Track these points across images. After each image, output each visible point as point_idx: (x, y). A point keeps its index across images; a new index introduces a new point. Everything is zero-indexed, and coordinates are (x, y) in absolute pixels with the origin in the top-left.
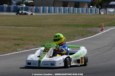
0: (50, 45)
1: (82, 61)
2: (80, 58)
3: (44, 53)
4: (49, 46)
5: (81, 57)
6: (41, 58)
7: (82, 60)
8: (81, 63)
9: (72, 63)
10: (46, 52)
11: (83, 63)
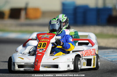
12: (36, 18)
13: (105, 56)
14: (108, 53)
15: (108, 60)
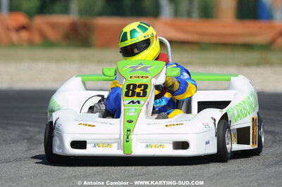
1: (255, 133)
2: (251, 120)
3: (133, 102)
4: (145, 74)
5: (253, 119)
7: (255, 129)
10: (138, 95)
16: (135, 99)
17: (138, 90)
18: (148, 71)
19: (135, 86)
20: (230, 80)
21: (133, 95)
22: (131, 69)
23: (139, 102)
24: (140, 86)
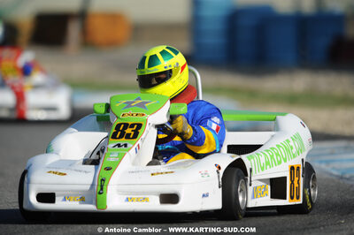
0: (142, 105)
1: (296, 185)
2: (288, 169)
4: (141, 111)
5: (292, 168)
6: (108, 169)
7: (296, 179)
8: (292, 198)
9: (253, 198)
10: (128, 137)
11: (298, 198)
12: (113, 44)
13: (321, 162)
14: (332, 154)
15: (331, 174)
16: (122, 141)
17: (129, 131)
18: (145, 107)
19: (126, 125)
20: (275, 120)
21: (121, 137)
22: (126, 105)
23: (126, 145)
24: (132, 126)
